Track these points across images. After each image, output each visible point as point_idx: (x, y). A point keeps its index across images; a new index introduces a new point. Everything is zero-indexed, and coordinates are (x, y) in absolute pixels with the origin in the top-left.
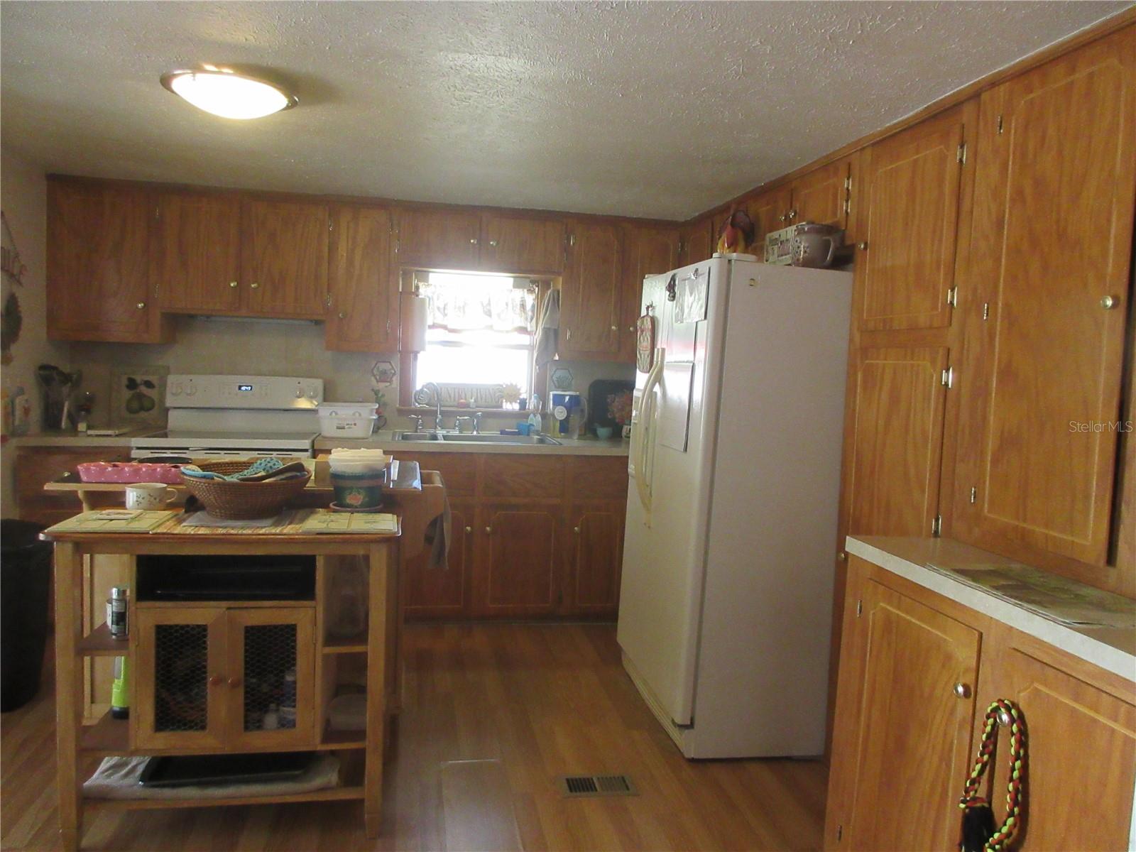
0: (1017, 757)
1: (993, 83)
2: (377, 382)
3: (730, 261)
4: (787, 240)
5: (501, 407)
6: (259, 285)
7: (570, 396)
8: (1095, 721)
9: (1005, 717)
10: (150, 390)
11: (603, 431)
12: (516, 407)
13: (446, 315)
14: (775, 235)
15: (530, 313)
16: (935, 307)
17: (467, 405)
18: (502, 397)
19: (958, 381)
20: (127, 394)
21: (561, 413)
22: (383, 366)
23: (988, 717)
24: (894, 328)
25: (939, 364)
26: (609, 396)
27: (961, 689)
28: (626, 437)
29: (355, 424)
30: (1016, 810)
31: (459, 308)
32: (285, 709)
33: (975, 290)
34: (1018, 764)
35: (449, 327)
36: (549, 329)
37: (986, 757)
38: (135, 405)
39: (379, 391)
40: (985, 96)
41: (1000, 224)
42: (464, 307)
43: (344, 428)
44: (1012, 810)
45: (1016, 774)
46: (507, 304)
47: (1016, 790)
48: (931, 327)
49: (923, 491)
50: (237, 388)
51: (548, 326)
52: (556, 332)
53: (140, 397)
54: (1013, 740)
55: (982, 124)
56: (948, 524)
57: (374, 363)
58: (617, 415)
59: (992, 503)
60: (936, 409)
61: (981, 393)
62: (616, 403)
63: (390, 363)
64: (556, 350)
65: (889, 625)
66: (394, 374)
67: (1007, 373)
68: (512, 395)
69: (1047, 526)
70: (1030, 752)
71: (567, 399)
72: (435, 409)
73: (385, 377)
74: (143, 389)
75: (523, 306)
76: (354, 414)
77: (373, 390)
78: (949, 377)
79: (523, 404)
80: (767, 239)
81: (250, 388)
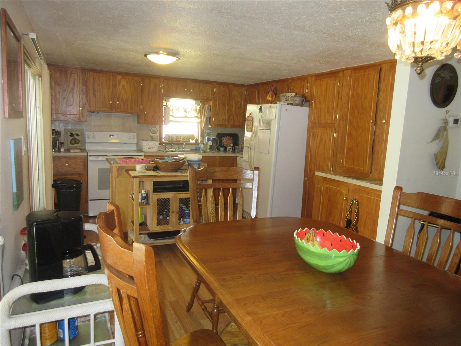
0: (357, 208)
1: (347, 69)
2: (152, 134)
3: (281, 104)
4: (288, 97)
5: (189, 141)
6: (119, 103)
7: (212, 138)
8: (371, 198)
9: (354, 201)
10: (77, 137)
11: (222, 149)
12: (194, 141)
13: (173, 112)
14: (284, 94)
15: (198, 112)
16: (332, 118)
17: (179, 141)
18: (190, 138)
19: (338, 135)
20: (70, 138)
21: (210, 143)
22: (154, 129)
23: (351, 202)
24: (321, 122)
25: (333, 132)
26: (222, 138)
27: (345, 198)
28: (229, 150)
29: (154, 148)
30: (357, 217)
31: (177, 110)
32: (185, 219)
33: (342, 115)
34: (357, 209)
35: (174, 116)
36: (207, 117)
37: (350, 210)
38: (73, 142)
39: (153, 137)
40: (345, 71)
41: (348, 102)
42: (178, 110)
43: (151, 149)
44: (356, 218)
45: (357, 211)
46: (191, 109)
47: (357, 214)
48: (331, 123)
49: (329, 161)
50: (109, 136)
51: (207, 116)
52: (210, 118)
53: (75, 139)
54: (356, 205)
55: (344, 77)
56: (335, 169)
57: (151, 128)
58: (225, 144)
59: (346, 163)
60: (332, 143)
61: (343, 139)
62: (224, 140)
63: (156, 128)
64: (210, 124)
65: (327, 189)
66: (157, 131)
67: (350, 134)
68: (193, 137)
69: (358, 167)
70: (359, 207)
71: (211, 139)
72: (171, 142)
73: (154, 132)
74: (75, 136)
75: (196, 109)
76: (154, 144)
77: (151, 136)
78: (335, 135)
79: (197, 140)
80: (281, 96)
81: (113, 136)
